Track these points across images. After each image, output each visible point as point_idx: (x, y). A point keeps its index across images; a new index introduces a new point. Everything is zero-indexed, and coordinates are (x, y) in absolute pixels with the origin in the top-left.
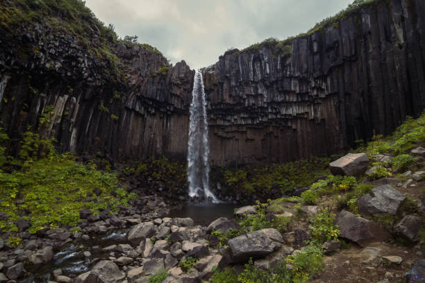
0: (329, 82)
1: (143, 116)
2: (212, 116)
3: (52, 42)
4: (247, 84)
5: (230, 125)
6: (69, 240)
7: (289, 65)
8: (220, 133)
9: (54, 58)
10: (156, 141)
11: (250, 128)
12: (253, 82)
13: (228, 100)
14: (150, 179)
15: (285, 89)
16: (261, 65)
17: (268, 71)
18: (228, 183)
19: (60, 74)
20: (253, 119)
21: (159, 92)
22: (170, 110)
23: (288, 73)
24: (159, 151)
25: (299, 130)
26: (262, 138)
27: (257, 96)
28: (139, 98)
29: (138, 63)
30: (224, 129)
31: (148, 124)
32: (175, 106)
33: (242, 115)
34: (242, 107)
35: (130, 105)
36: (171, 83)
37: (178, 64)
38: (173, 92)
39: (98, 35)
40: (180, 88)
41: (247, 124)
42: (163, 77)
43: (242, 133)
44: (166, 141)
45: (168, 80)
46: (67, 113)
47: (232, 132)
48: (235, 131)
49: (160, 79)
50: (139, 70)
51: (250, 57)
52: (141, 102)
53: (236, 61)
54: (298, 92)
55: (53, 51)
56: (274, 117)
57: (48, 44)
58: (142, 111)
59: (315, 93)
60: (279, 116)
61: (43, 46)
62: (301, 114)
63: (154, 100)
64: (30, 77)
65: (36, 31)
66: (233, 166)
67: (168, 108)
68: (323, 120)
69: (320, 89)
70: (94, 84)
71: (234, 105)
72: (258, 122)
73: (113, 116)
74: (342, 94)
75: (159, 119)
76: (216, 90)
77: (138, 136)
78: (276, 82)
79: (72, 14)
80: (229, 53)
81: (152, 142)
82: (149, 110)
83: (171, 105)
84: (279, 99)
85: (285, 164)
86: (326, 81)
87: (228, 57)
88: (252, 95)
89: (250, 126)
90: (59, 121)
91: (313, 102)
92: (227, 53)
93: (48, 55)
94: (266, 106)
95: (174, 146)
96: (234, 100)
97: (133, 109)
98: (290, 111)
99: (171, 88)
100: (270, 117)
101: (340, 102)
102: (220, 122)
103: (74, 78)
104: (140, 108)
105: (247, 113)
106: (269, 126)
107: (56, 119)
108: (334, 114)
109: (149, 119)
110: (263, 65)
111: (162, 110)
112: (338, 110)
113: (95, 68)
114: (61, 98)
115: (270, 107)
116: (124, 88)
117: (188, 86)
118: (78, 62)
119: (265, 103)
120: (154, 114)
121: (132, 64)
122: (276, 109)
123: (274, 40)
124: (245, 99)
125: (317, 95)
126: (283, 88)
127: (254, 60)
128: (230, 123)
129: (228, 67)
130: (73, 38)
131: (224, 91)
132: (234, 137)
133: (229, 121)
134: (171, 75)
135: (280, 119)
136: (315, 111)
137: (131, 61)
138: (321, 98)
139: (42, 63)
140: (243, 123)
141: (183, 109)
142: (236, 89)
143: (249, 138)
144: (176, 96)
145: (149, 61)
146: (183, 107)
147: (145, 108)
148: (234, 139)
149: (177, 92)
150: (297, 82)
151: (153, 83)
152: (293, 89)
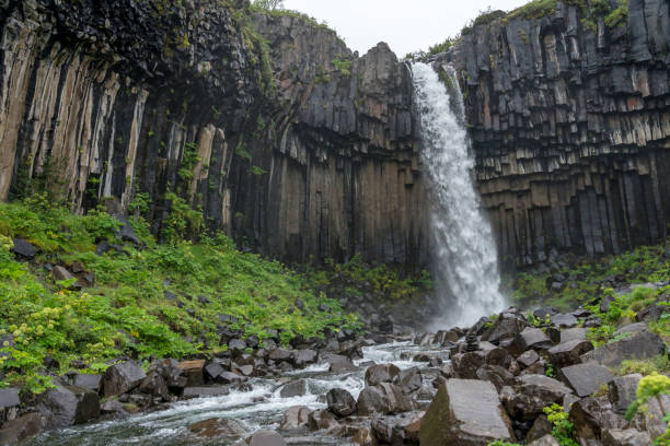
1: (303, 168)
3: (202, 23)
4: (531, 85)
5: (494, 179)
10: (333, 224)
11: (538, 183)
12: (544, 80)
13: (489, 123)
15: (618, 90)
16: (559, 43)
17: (576, 53)
19: (207, 83)
20: (545, 161)
21: (337, 115)
22: (360, 152)
25: (654, 176)
26: (568, 202)
27: (553, 109)
28: (297, 129)
29: (291, 55)
31: (313, 187)
32: (371, 141)
33: (521, 154)
35: (282, 144)
36: (360, 94)
37: (373, 51)
38: (366, 112)
40: (380, 102)
41: (534, 174)
43: (520, 194)
45: (353, 86)
46: (215, 160)
47: (498, 193)
48: (505, 192)
49: (339, 85)
50: (295, 68)
51: (533, 27)
52: (300, 138)
53: (503, 37)
54: (646, 92)
56: (595, 151)
57: (197, 28)
58: (303, 158)
60: (606, 151)
61: (192, 32)
62: (659, 141)
63: (324, 130)
64: (173, 91)
67: (356, 148)
71: (502, 133)
72: (558, 167)
73: (258, 170)
75: (334, 173)
77: (295, 214)
78: (596, 76)
80: (484, 20)
81: (324, 222)
82: (318, 155)
83: (362, 141)
87: (484, 29)
88: (542, 108)
89: (539, 178)
90: (206, 176)
92: (479, 21)
94: (574, 129)
96: (503, 122)
97: (287, 154)
98: (631, 138)
99: (362, 104)
100: (586, 155)
103: (223, 89)
104: (299, 152)
105: (531, 150)
106: (584, 174)
109: (315, 174)
110: (563, 42)
111: (342, 153)
114: (207, 131)
115: (583, 133)
116: (272, 109)
118: (231, 59)
120: (326, 164)
121: (280, 57)
122: (598, 135)
124: (526, 118)
126: (613, 88)
127: (543, 34)
128: (493, 175)
132: (503, 204)
133: (491, 169)
134: (360, 76)
135: (610, 156)
139: (191, 63)
140: (523, 171)
141: (389, 148)
142: (507, 96)
143: (538, 204)
144: (374, 120)
145: (312, 47)
146: (388, 143)
147: (308, 150)
148: (502, 209)
149: (376, 110)
150: (644, 74)
151: (324, 96)
152: (635, 88)
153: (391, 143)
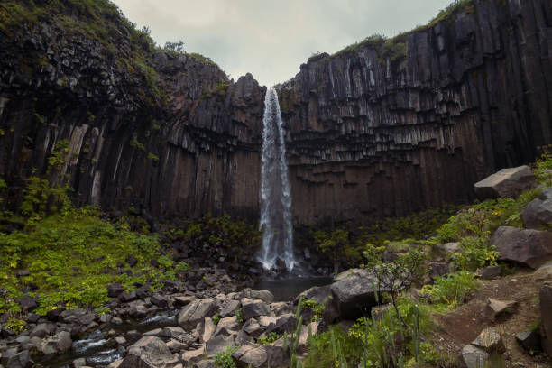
0: (464, 93)
1: (193, 155)
2: (293, 152)
3: (65, 49)
4: (343, 102)
5: (321, 164)
6: (94, 324)
7: (404, 71)
8: (306, 176)
9: (68, 71)
10: (213, 192)
11: (351, 167)
12: (352, 99)
13: (316, 127)
14: (206, 246)
15: (399, 106)
16: (362, 76)
17: (373, 82)
18: (320, 249)
19: (76, 94)
20: (354, 153)
21: (215, 120)
22: (231, 145)
23: (403, 83)
24: (218, 206)
25: (423, 166)
26: (369, 180)
27: (358, 119)
28: (187, 129)
29: (185, 79)
30: (311, 170)
31: (200, 167)
32: (239, 138)
33: (337, 149)
34: (337, 136)
35: (175, 139)
36: (232, 106)
37: (242, 79)
38: (235, 119)
39: (129, 40)
40: (245, 112)
41: (345, 162)
42: (220, 97)
43: (338, 175)
44: (227, 190)
45: (228, 101)
46: (86, 150)
47: (324, 174)
48: (328, 173)
49: (217, 101)
50: (186, 89)
51: (345, 63)
52: (190, 135)
53: (326, 70)
54: (418, 109)
55: (66, 62)
56: (385, 148)
57: (60, 53)
58: (192, 148)
59: (445, 109)
60: (392, 148)
61: (52, 55)
62: (427, 142)
63: (208, 132)
64: (36, 99)
65: (44, 35)
66: (327, 225)
67: (229, 142)
68: (459, 149)
69: (451, 104)
70: (124, 108)
71: (326, 134)
72: (362, 157)
73: (151, 156)
74: (484, 109)
75: (216, 158)
76: (298, 112)
77: (186, 185)
78: (385, 97)
79: (92, 12)
80: (314, 59)
81: (207, 192)
82: (202, 146)
83: (233, 137)
84: (391, 121)
85: (405, 217)
86: (459, 91)
87: (314, 65)
88: (350, 118)
89: (350, 164)
90: (76, 162)
91: (442, 123)
92: (312, 60)
93: (60, 68)
94: (372, 133)
95: (240, 198)
96: (325, 127)
97: (180, 146)
98: (408, 139)
99: (232, 113)
100: (379, 150)
101: (482, 120)
102: (305, 160)
103: (96, 99)
104: (189, 144)
105: (345, 146)
106: (378, 163)
107: (72, 159)
108: (475, 138)
109: (202, 159)
110: (365, 74)
111: (220, 145)
112: (480, 131)
113: (125, 86)
114: (78, 129)
115: (378, 135)
116: (166, 115)
117: (257, 110)
118: (101, 78)
119: (370, 128)
120: (209, 152)
121: (176, 81)
122: (387, 137)
123: (380, 37)
124: (340, 125)
125: (448, 113)
126: (395, 105)
127: (352, 68)
128: (320, 162)
129: (313, 79)
130: (94, 44)
131: (310, 114)
132: (327, 181)
133: (318, 158)
134: (233, 95)
135: (394, 151)
136: (446, 136)
137: (174, 78)
138: (453, 117)
139: (52, 79)
140: (339, 160)
141: (251, 142)
142: (328, 110)
143: (349, 181)
144: (240, 124)
145: (200, 75)
146: (250, 140)
147: (196, 143)
148: (327, 184)
149: (242, 118)
150: (416, 95)
151: (207, 107)
152: (411, 106)
153: (253, 139)
